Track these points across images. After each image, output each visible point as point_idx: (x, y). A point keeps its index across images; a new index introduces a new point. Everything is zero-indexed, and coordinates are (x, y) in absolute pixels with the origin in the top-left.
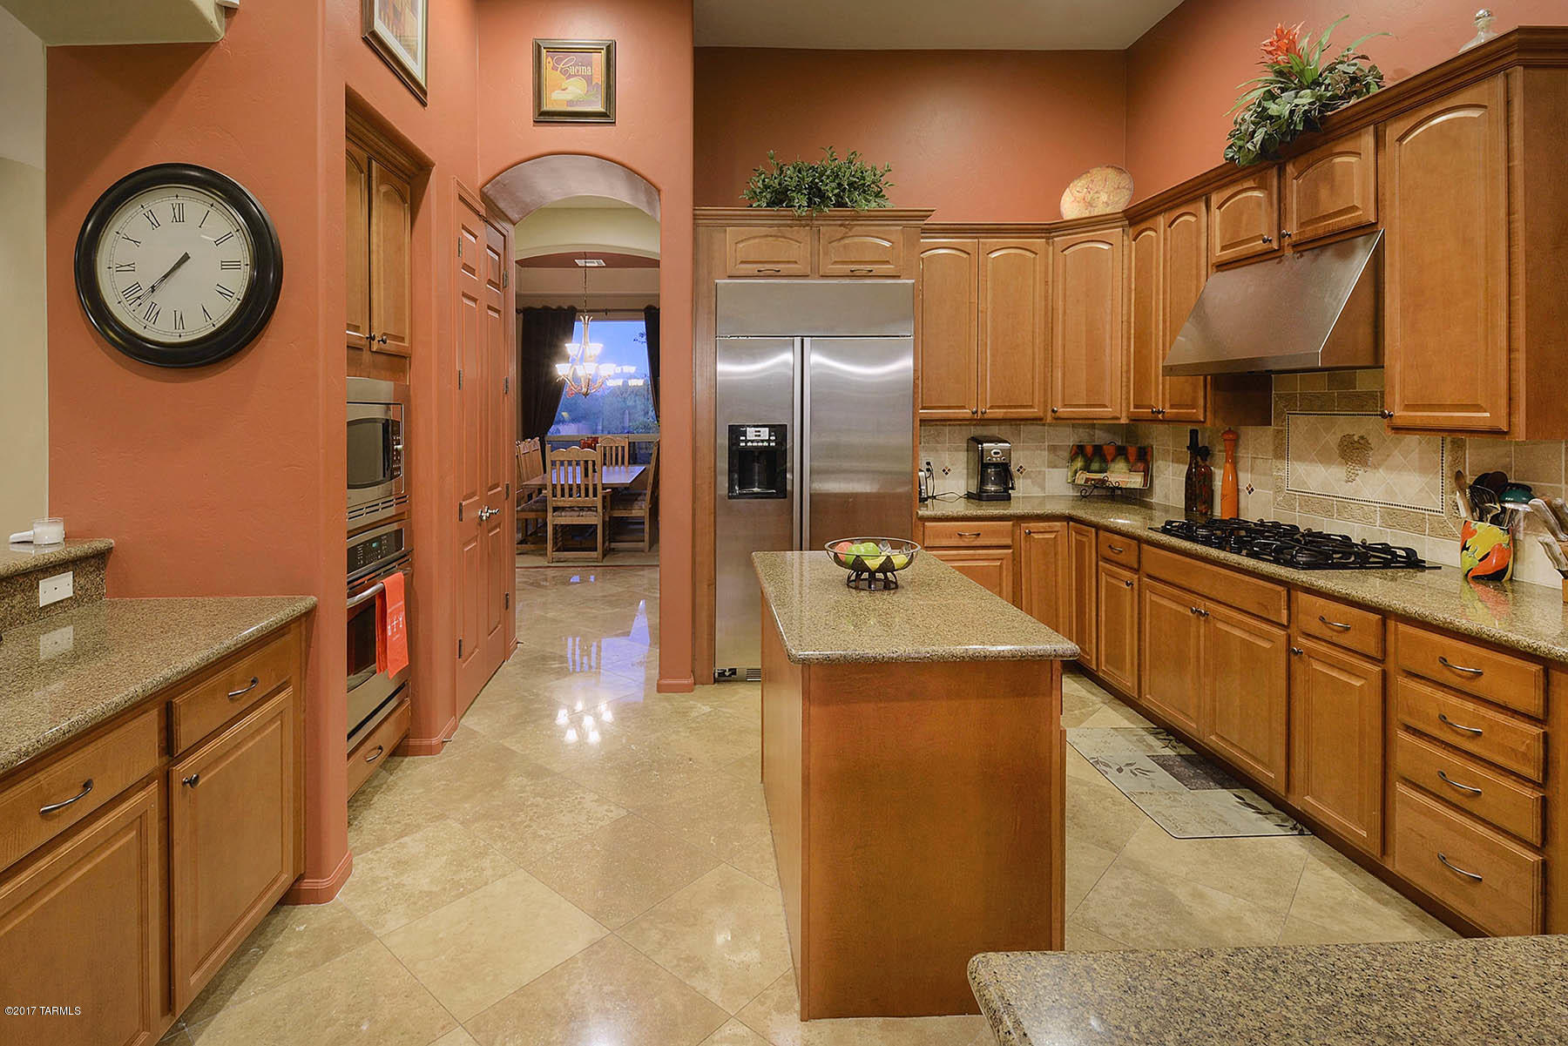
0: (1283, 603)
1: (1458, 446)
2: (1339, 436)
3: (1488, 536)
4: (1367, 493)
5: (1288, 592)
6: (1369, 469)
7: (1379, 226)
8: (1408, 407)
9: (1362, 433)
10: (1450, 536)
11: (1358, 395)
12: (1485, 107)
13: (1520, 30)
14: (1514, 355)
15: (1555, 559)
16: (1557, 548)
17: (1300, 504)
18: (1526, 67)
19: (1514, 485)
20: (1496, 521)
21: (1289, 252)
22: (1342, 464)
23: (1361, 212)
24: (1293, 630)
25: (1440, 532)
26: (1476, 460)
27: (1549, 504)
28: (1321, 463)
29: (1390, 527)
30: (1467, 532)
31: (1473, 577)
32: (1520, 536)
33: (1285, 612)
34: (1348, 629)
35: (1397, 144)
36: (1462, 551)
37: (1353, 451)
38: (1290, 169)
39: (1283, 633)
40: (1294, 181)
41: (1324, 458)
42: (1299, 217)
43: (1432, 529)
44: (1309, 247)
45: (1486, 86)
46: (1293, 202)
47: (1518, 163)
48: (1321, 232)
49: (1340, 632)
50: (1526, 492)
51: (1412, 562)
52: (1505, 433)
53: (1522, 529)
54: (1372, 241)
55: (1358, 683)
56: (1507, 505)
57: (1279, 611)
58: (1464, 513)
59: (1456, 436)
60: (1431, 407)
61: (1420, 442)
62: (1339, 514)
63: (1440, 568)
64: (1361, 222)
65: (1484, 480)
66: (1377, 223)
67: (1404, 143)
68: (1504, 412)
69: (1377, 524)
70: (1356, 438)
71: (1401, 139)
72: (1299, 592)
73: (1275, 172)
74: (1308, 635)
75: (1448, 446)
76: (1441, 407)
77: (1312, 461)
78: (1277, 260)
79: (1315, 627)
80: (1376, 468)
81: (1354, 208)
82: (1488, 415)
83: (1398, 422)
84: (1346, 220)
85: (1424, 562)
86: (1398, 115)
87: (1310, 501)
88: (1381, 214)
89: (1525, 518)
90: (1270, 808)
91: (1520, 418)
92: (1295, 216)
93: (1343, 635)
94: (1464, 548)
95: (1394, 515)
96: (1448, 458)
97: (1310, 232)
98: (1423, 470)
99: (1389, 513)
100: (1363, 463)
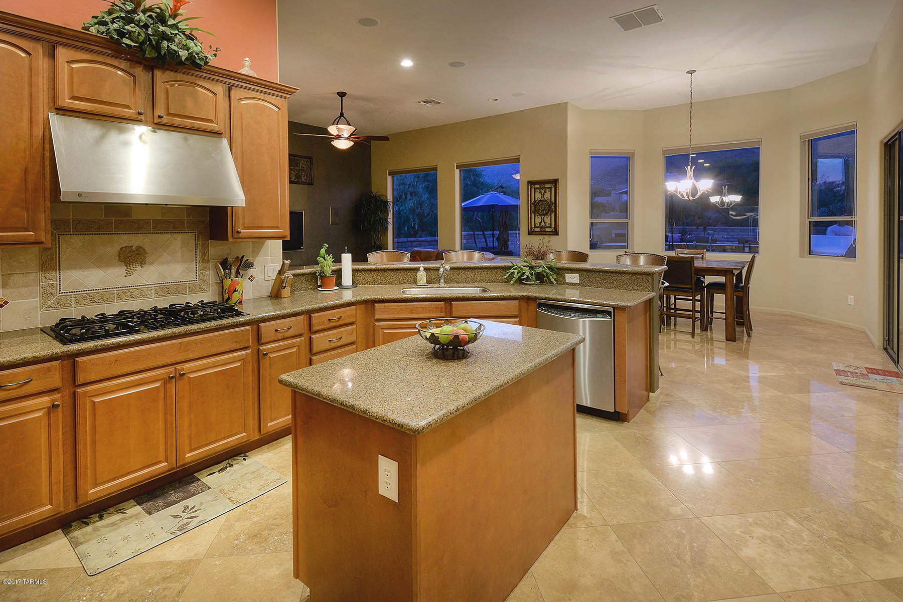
1: (205, 247)
2: (117, 248)
4: (143, 280)
6: (145, 265)
9: (139, 244)
10: (203, 291)
11: (134, 221)
12: (279, 109)
17: (76, 300)
22: (122, 266)
23: (216, 125)
25: (196, 290)
26: (215, 252)
28: (99, 268)
29: (162, 296)
34: (290, 328)
37: (132, 257)
38: (159, 74)
39: (250, 351)
40: (163, 84)
42: (167, 109)
43: (190, 290)
48: (187, 125)
55: (294, 350)
60: (258, 228)
61: (182, 247)
62: (119, 298)
64: (216, 130)
66: (223, 134)
67: (242, 103)
68: (287, 229)
69: (153, 297)
70: (134, 248)
71: (240, 100)
75: (199, 247)
76: (262, 228)
77: (89, 267)
80: (150, 264)
81: (211, 121)
82: (282, 230)
83: (241, 235)
86: (238, 87)
87: (89, 297)
92: (163, 106)
95: (165, 289)
97: (179, 121)
98: (184, 261)
100: (142, 263)
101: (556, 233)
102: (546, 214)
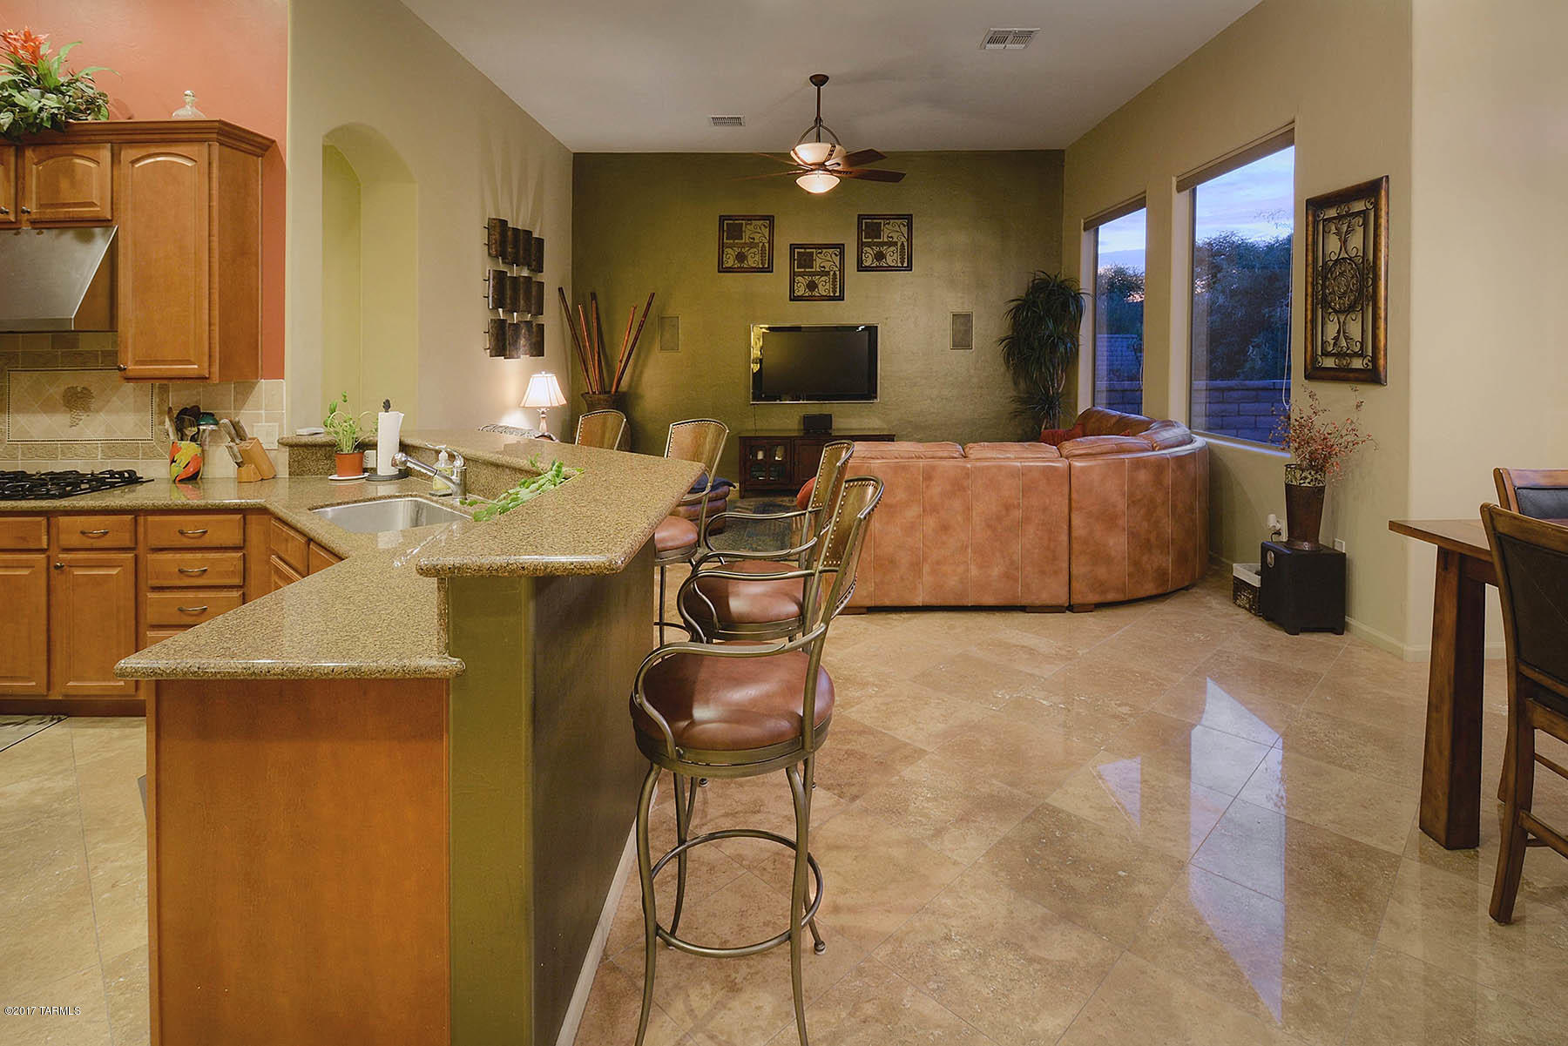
0: (44, 530)
1: (164, 390)
2: (63, 388)
3: (188, 450)
4: (89, 434)
5: (48, 520)
6: (91, 414)
7: (114, 222)
8: (138, 363)
9: (85, 384)
10: (161, 456)
11: (80, 354)
12: (195, 161)
13: (219, 121)
14: (212, 328)
15: (235, 457)
16: (236, 449)
17: (23, 452)
18: (220, 144)
19: (205, 413)
20: (193, 439)
21: (26, 227)
22: (65, 412)
23: (98, 209)
24: (53, 552)
25: (150, 454)
26: (179, 398)
27: (231, 421)
28: (45, 413)
29: (110, 458)
30: (175, 449)
31: (179, 481)
32: (206, 448)
33: (45, 538)
34: (107, 532)
35: (130, 165)
36: (171, 463)
37: (77, 401)
38: (29, 153)
39: (43, 556)
40: (34, 166)
41: (48, 407)
42: (38, 199)
43: (144, 454)
44: (48, 226)
45: (196, 148)
46: (32, 183)
47: (215, 203)
48: (62, 216)
49: (98, 538)
50: (211, 417)
51: (131, 480)
52: (206, 378)
53: (207, 443)
54: (109, 233)
55: (114, 572)
56: (201, 427)
57: (40, 539)
58: (172, 437)
59: (163, 383)
60: (156, 362)
61: (135, 389)
62: (63, 453)
63: (153, 480)
64: (98, 217)
65: (184, 411)
66: (111, 220)
67: (137, 166)
68: (206, 365)
69: (99, 457)
70: (79, 389)
71: (133, 162)
72: (60, 518)
73: (12, 151)
74: (67, 550)
75: (156, 391)
76: (164, 362)
77: (33, 412)
78: (14, 231)
79: (75, 540)
80: (97, 412)
81: (92, 204)
82: (196, 367)
83: (130, 374)
84: (85, 211)
85: (142, 478)
86: (132, 143)
87: (30, 447)
88: (115, 214)
89: (209, 435)
90: (27, 717)
91: (216, 368)
92: (34, 196)
93: (103, 539)
94: (173, 461)
95: (112, 447)
96: (156, 400)
97: (49, 213)
98: (137, 410)
99: (110, 448)
100: (87, 409)
101: (1373, 376)
102: (1350, 309)
